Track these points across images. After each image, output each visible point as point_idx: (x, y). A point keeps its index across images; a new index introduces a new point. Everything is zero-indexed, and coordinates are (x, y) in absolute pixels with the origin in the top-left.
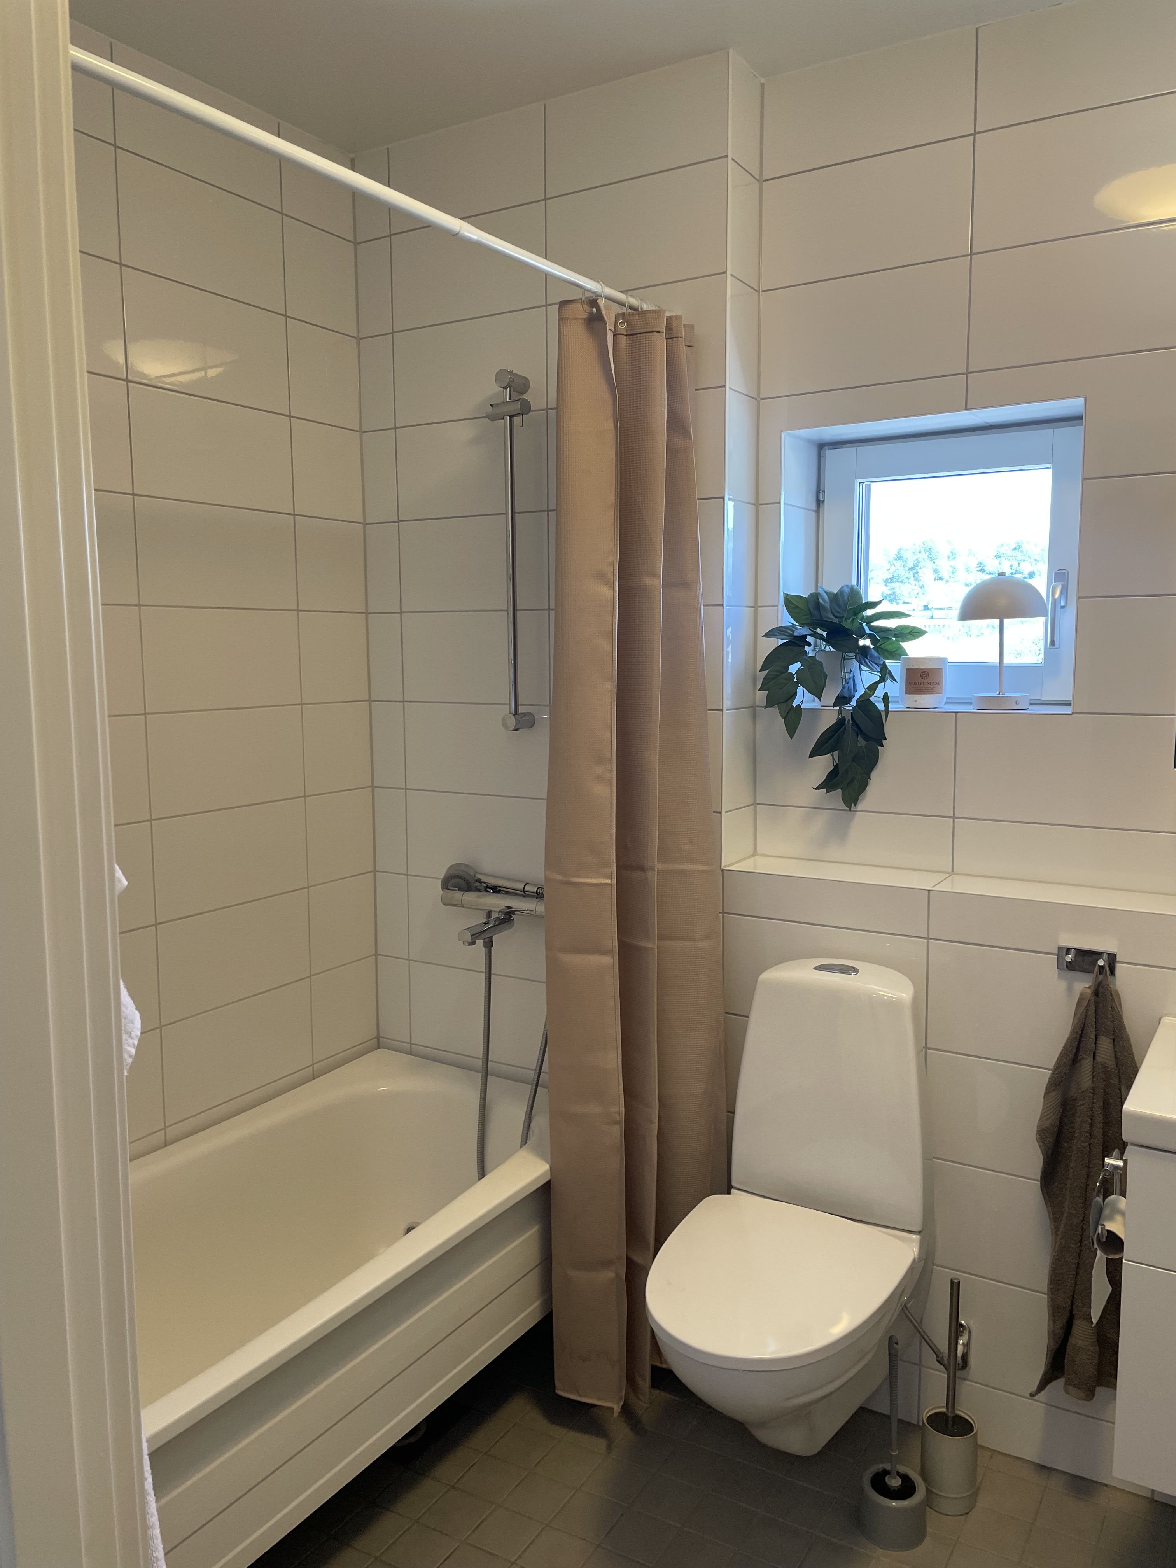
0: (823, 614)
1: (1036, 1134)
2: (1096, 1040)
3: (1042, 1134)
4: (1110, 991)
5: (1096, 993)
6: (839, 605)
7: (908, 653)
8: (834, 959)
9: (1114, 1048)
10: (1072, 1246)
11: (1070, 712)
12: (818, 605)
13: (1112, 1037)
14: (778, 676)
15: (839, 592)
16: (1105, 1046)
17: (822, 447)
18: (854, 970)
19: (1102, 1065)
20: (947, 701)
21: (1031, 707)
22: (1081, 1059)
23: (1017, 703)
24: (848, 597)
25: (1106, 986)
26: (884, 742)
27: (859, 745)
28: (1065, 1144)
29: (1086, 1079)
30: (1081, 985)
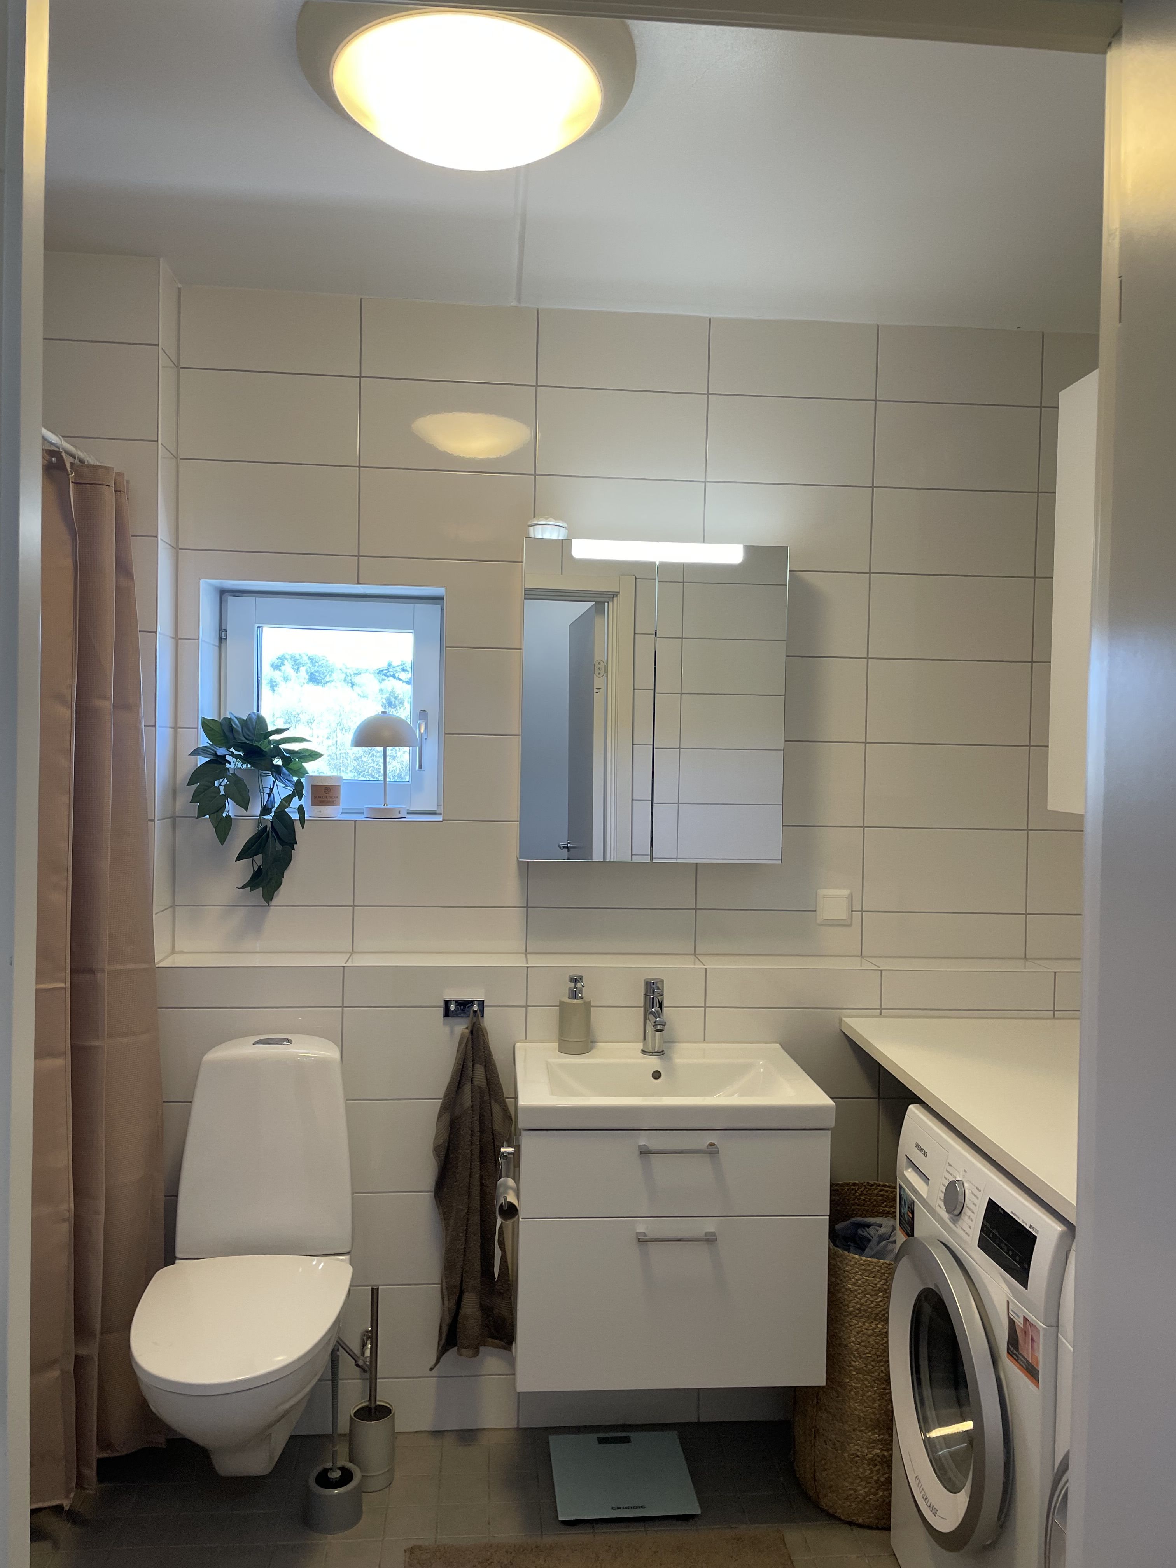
0: (236, 736)
1: (433, 1151)
2: (473, 1068)
3: (436, 1149)
4: (481, 1029)
5: (472, 1032)
6: (249, 729)
7: (309, 772)
8: (267, 1035)
9: (485, 1073)
10: (461, 1234)
11: (441, 820)
12: (232, 729)
13: (484, 1064)
14: (206, 790)
15: (248, 719)
16: (480, 1072)
17: (223, 593)
18: (288, 1041)
19: (478, 1086)
20: (343, 811)
21: (408, 816)
22: (464, 1085)
23: (399, 813)
24: (256, 723)
25: (479, 1026)
26: (295, 846)
27: (277, 849)
28: (452, 1156)
29: (467, 1100)
30: (461, 1027)
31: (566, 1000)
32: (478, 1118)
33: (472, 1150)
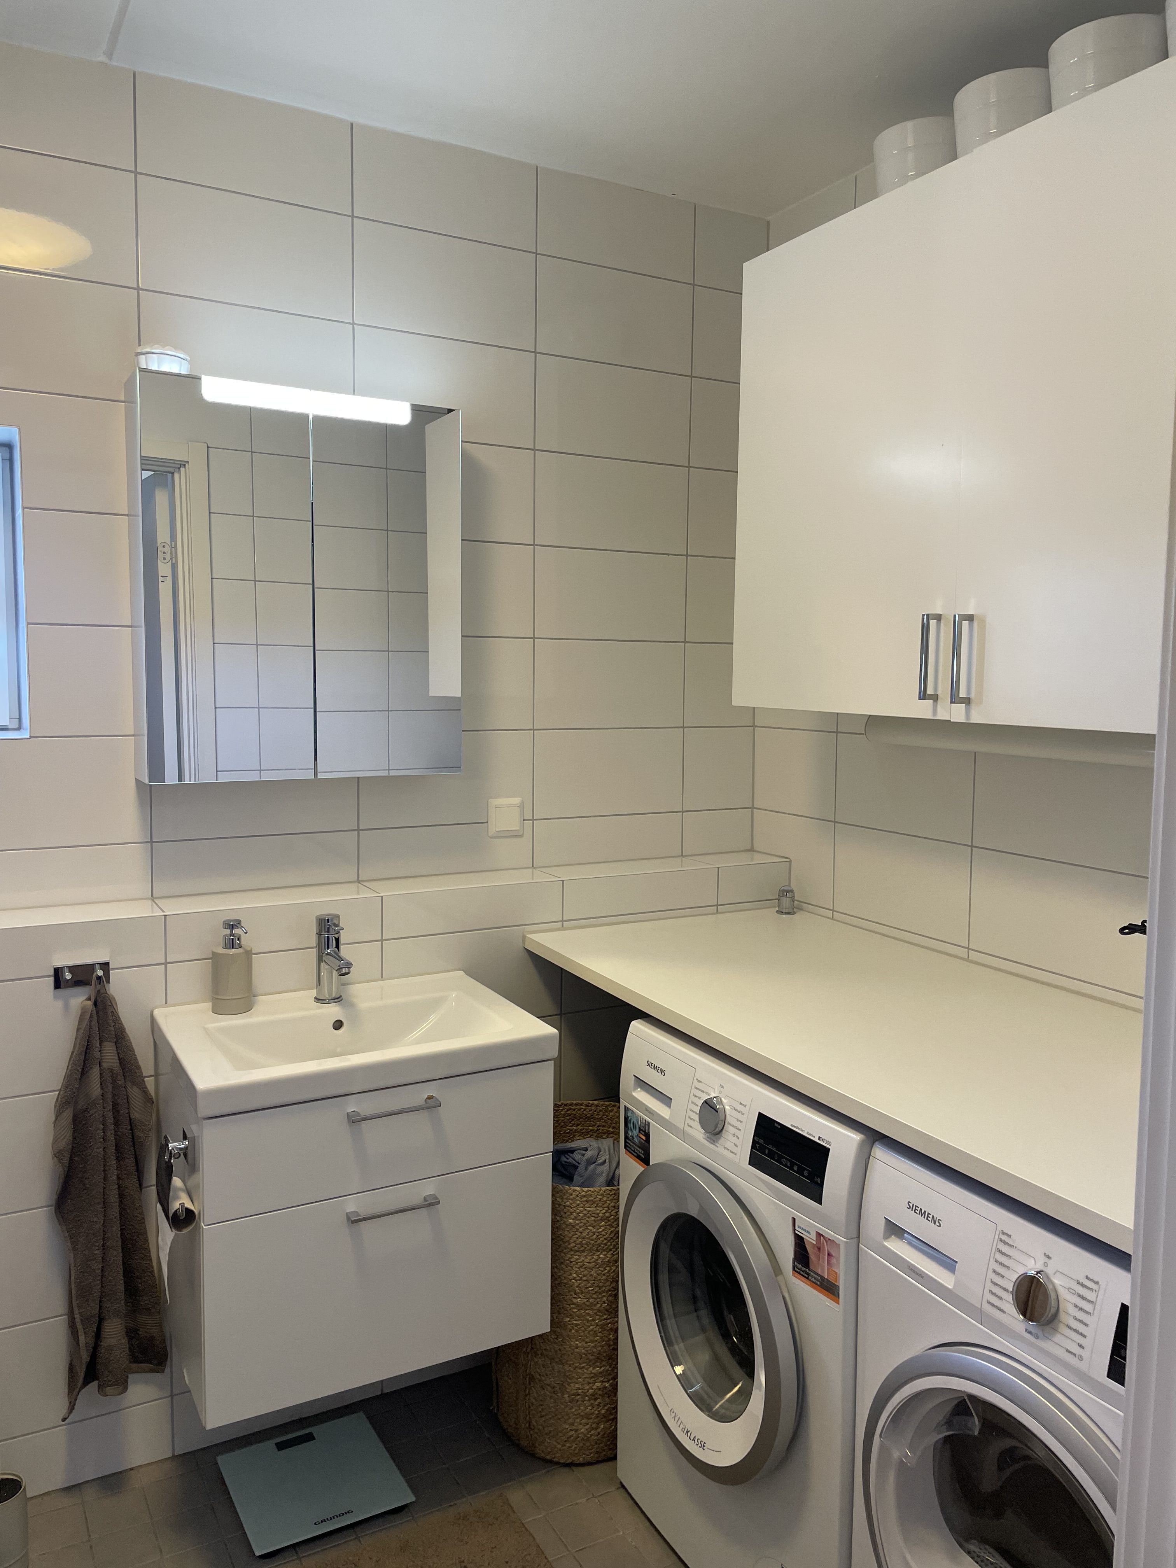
1: (51, 1158)
2: (101, 1047)
3: (58, 1155)
5: (94, 1005)
9: (117, 1050)
10: (96, 1252)
11: (28, 737)
13: (115, 1040)
16: (110, 1051)
19: (108, 1069)
22: (89, 1068)
25: (104, 994)
28: (76, 1159)
29: (95, 1088)
30: (79, 999)
31: (221, 951)
32: (111, 1107)
33: (104, 1148)
